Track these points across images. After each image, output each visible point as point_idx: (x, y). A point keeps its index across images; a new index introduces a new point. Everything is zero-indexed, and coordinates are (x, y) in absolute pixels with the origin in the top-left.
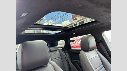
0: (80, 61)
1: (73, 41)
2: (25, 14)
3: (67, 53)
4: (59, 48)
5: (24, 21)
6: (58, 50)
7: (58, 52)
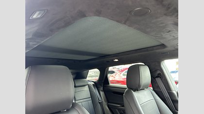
2: (39, 14)
3: (102, 91)
4: (89, 83)
5: (36, 28)
6: (88, 85)
7: (87, 88)
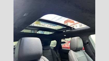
0: (69, 60)
1: (64, 43)
2: (26, 14)
3: (58, 52)
4: (51, 48)
7: (50, 51)
